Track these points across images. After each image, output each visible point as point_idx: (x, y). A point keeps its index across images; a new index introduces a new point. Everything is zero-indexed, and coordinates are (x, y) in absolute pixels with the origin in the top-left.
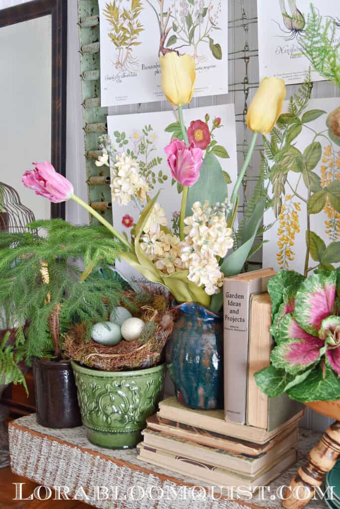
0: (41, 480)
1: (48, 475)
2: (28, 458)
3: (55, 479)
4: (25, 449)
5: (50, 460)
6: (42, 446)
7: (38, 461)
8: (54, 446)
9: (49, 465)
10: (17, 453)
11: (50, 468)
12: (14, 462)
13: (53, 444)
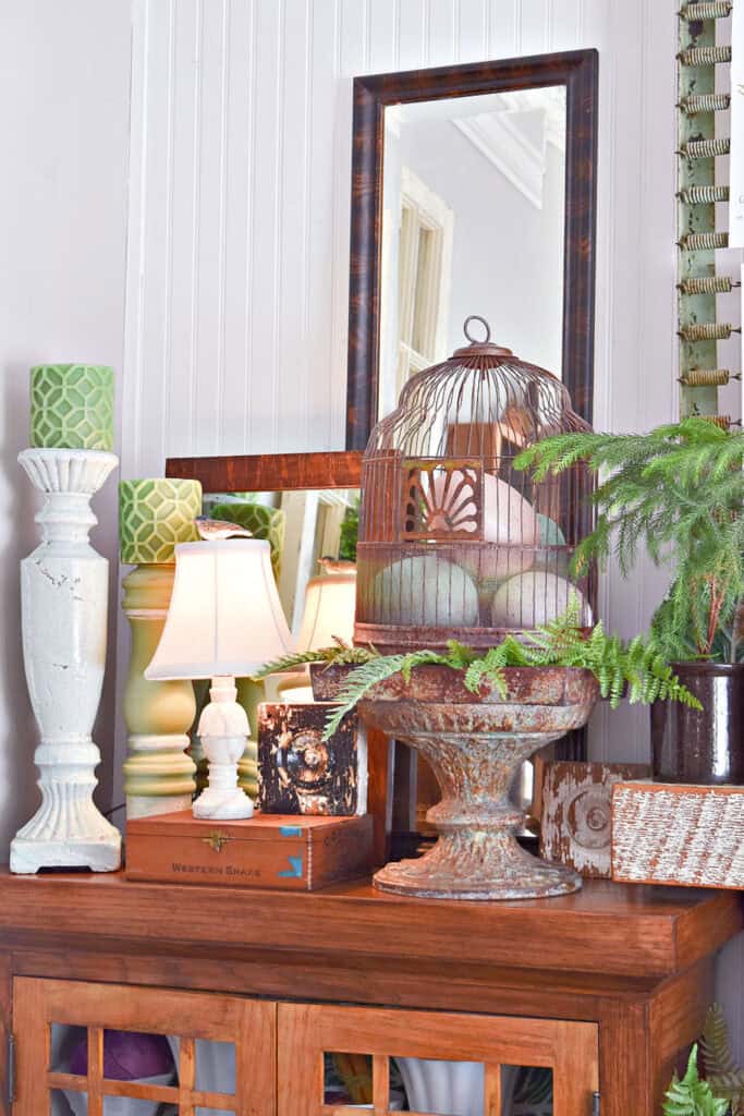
0: (694, 876)
1: (712, 861)
2: (663, 842)
3: (729, 866)
4: (655, 826)
5: (719, 832)
6: (701, 811)
7: (688, 841)
8: (732, 804)
9: (716, 843)
10: (633, 838)
11: (719, 847)
12: (621, 859)
13: (730, 801)
